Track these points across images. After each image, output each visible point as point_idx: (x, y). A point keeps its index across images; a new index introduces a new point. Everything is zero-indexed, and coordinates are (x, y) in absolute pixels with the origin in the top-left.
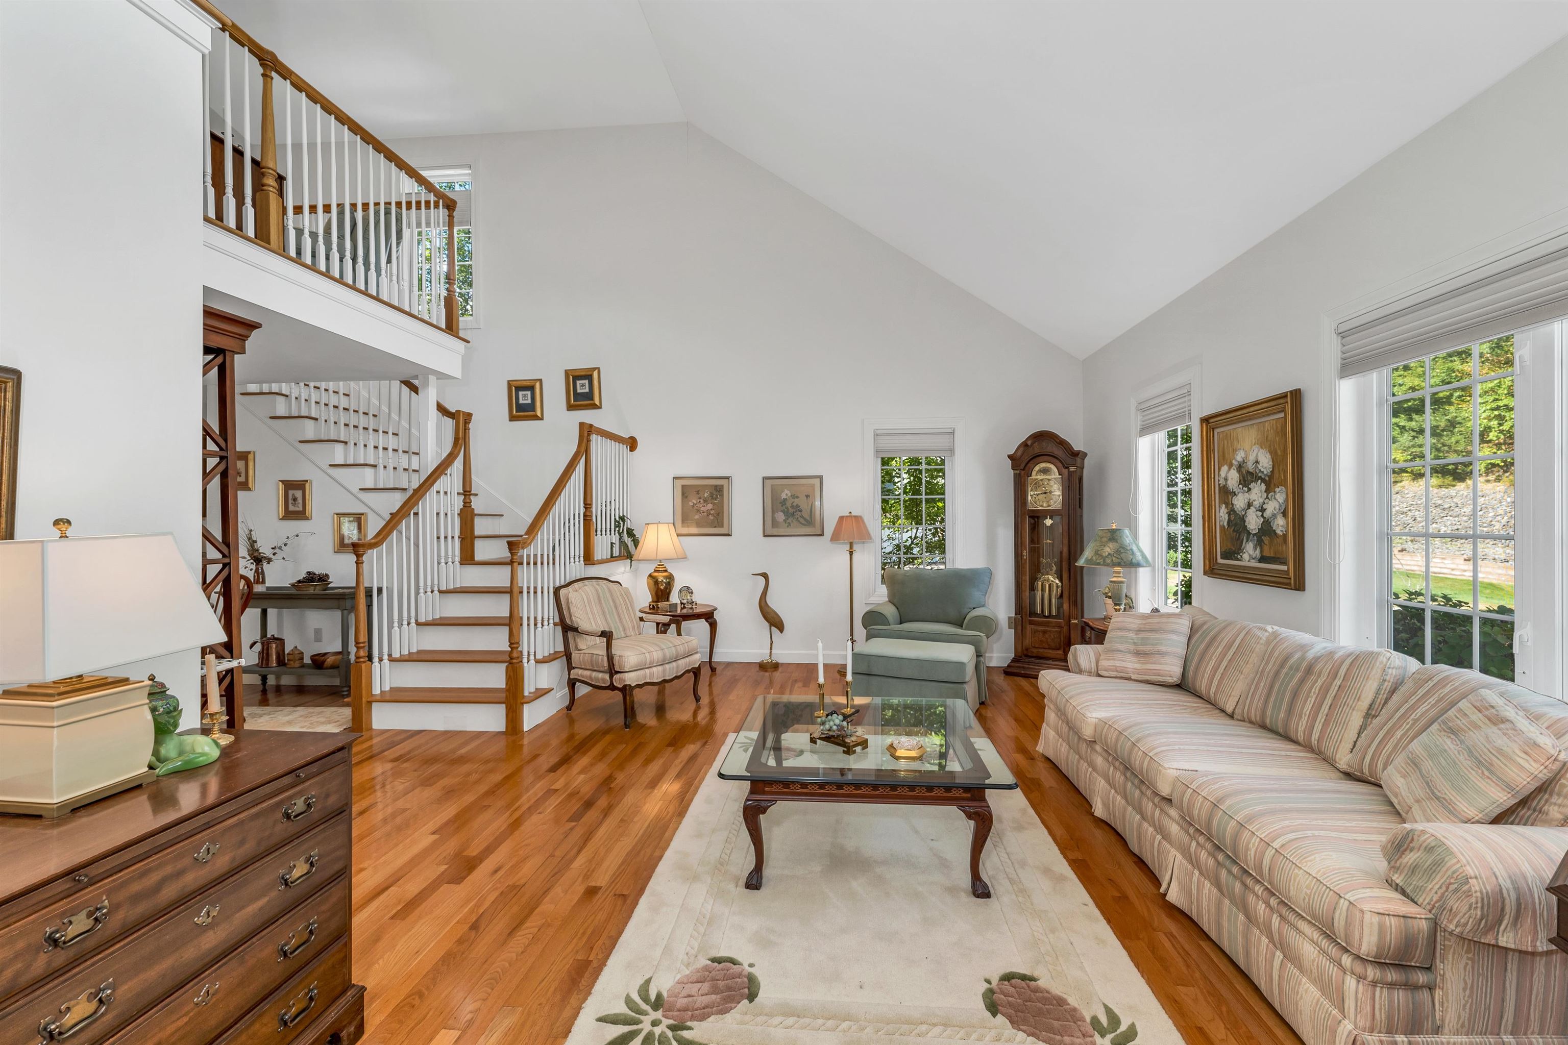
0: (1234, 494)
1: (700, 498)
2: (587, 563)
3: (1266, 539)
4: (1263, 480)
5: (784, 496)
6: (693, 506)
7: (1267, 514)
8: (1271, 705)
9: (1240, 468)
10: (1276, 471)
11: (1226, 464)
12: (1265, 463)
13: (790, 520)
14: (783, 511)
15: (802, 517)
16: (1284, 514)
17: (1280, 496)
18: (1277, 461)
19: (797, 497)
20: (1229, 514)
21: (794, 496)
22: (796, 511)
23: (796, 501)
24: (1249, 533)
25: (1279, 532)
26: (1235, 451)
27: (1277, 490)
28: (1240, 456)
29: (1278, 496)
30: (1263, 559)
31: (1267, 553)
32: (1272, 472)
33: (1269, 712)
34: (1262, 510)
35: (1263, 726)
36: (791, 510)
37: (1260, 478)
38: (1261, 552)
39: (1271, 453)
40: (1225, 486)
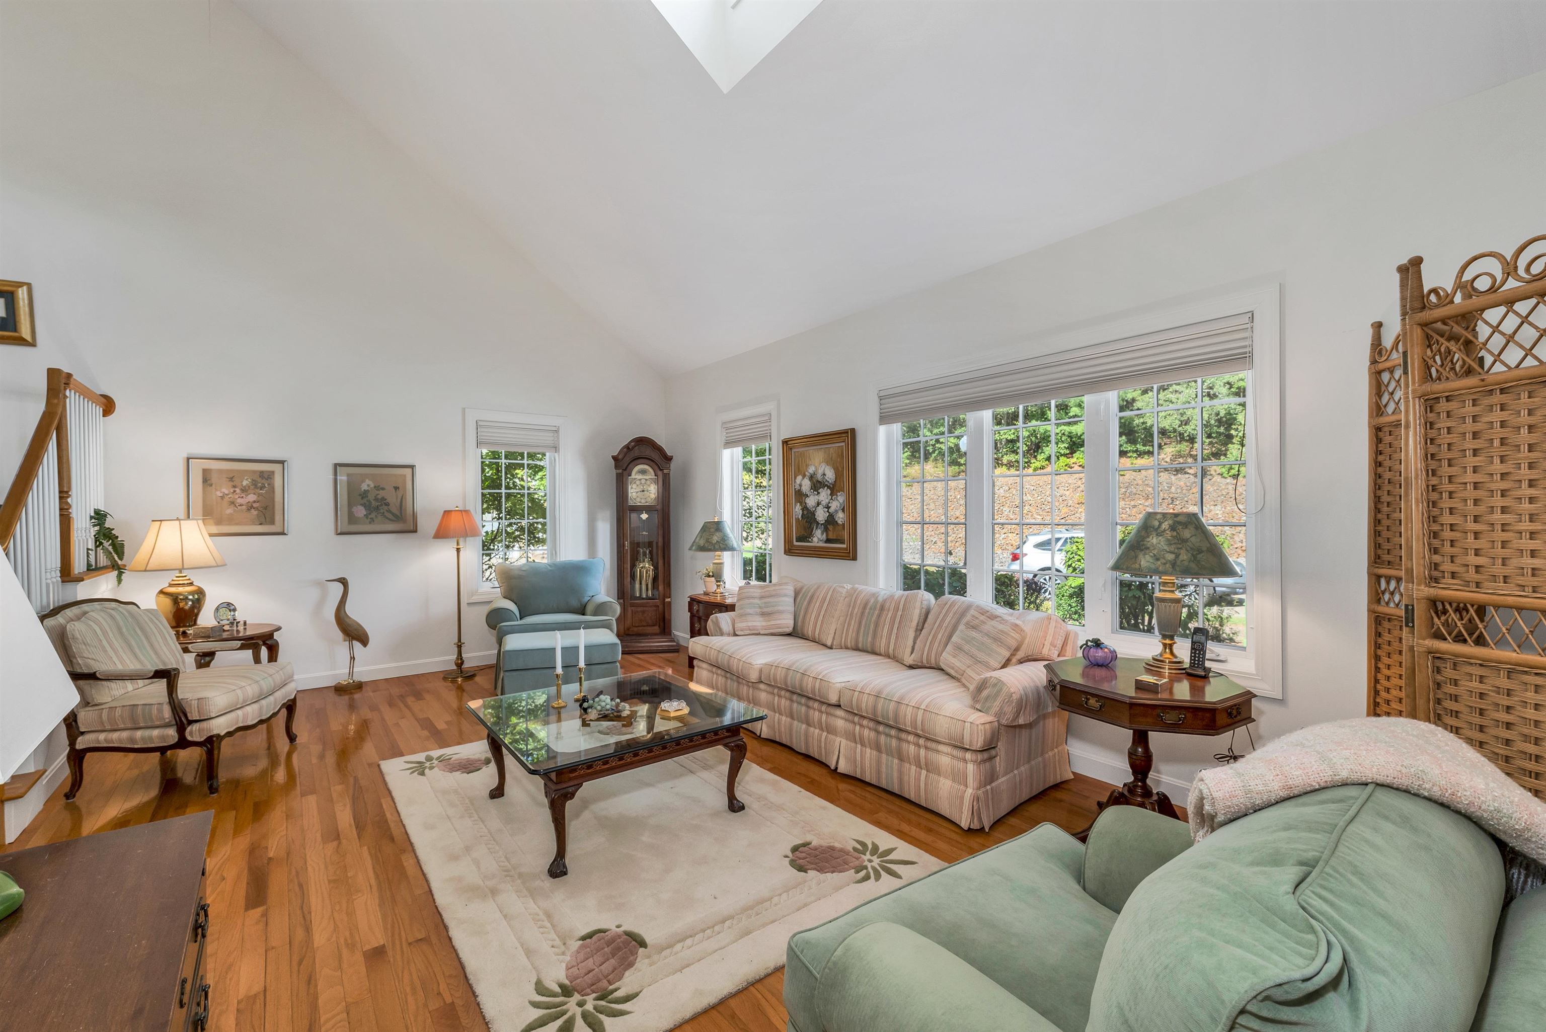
0: (807, 496)
1: (234, 487)
2: (66, 579)
3: (831, 527)
4: (829, 487)
5: (364, 487)
6: (222, 498)
7: (831, 510)
8: (861, 634)
9: (811, 478)
10: (838, 481)
11: (801, 474)
12: (830, 475)
13: (373, 515)
14: (364, 505)
15: (389, 511)
16: (843, 510)
17: (841, 498)
18: (838, 474)
19: (383, 489)
20: (803, 509)
21: (377, 488)
22: (381, 505)
23: (382, 494)
24: (818, 523)
25: (840, 522)
26: (807, 466)
27: (838, 494)
28: (811, 470)
29: (839, 498)
30: (828, 541)
31: (831, 537)
32: (835, 482)
33: (861, 639)
34: (828, 507)
35: (857, 649)
36: (374, 504)
37: (826, 485)
38: (827, 535)
39: (834, 469)
40: (799, 490)
